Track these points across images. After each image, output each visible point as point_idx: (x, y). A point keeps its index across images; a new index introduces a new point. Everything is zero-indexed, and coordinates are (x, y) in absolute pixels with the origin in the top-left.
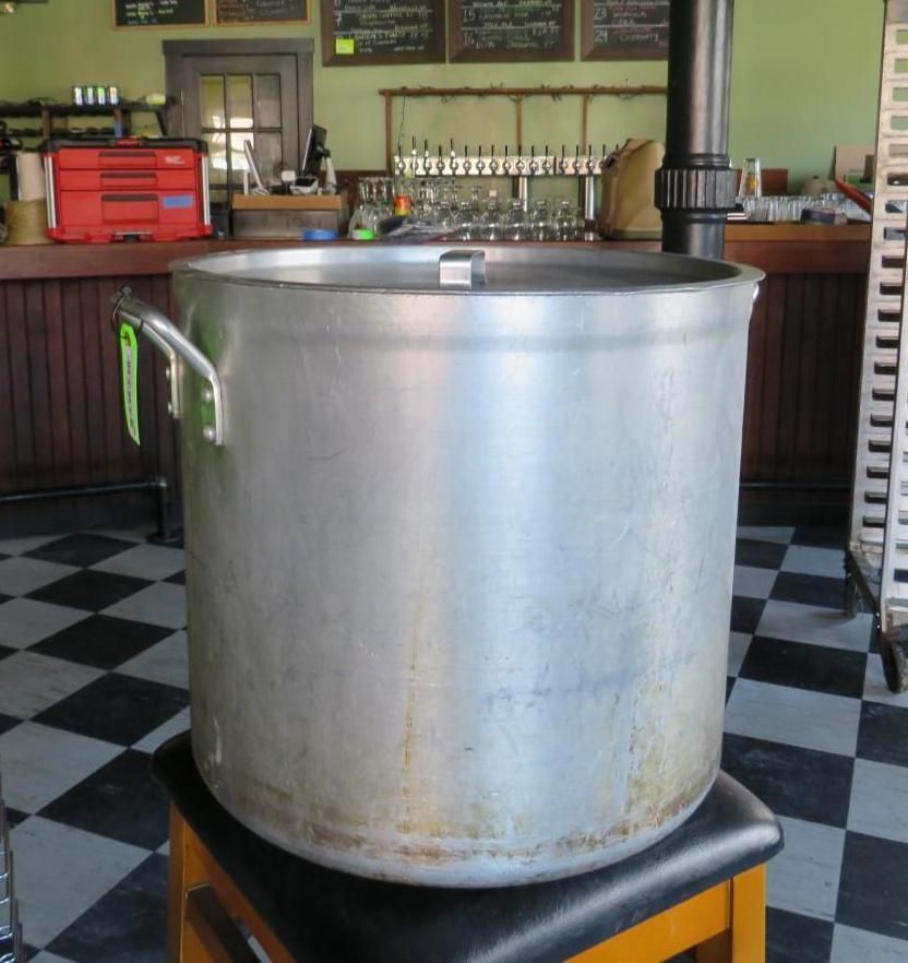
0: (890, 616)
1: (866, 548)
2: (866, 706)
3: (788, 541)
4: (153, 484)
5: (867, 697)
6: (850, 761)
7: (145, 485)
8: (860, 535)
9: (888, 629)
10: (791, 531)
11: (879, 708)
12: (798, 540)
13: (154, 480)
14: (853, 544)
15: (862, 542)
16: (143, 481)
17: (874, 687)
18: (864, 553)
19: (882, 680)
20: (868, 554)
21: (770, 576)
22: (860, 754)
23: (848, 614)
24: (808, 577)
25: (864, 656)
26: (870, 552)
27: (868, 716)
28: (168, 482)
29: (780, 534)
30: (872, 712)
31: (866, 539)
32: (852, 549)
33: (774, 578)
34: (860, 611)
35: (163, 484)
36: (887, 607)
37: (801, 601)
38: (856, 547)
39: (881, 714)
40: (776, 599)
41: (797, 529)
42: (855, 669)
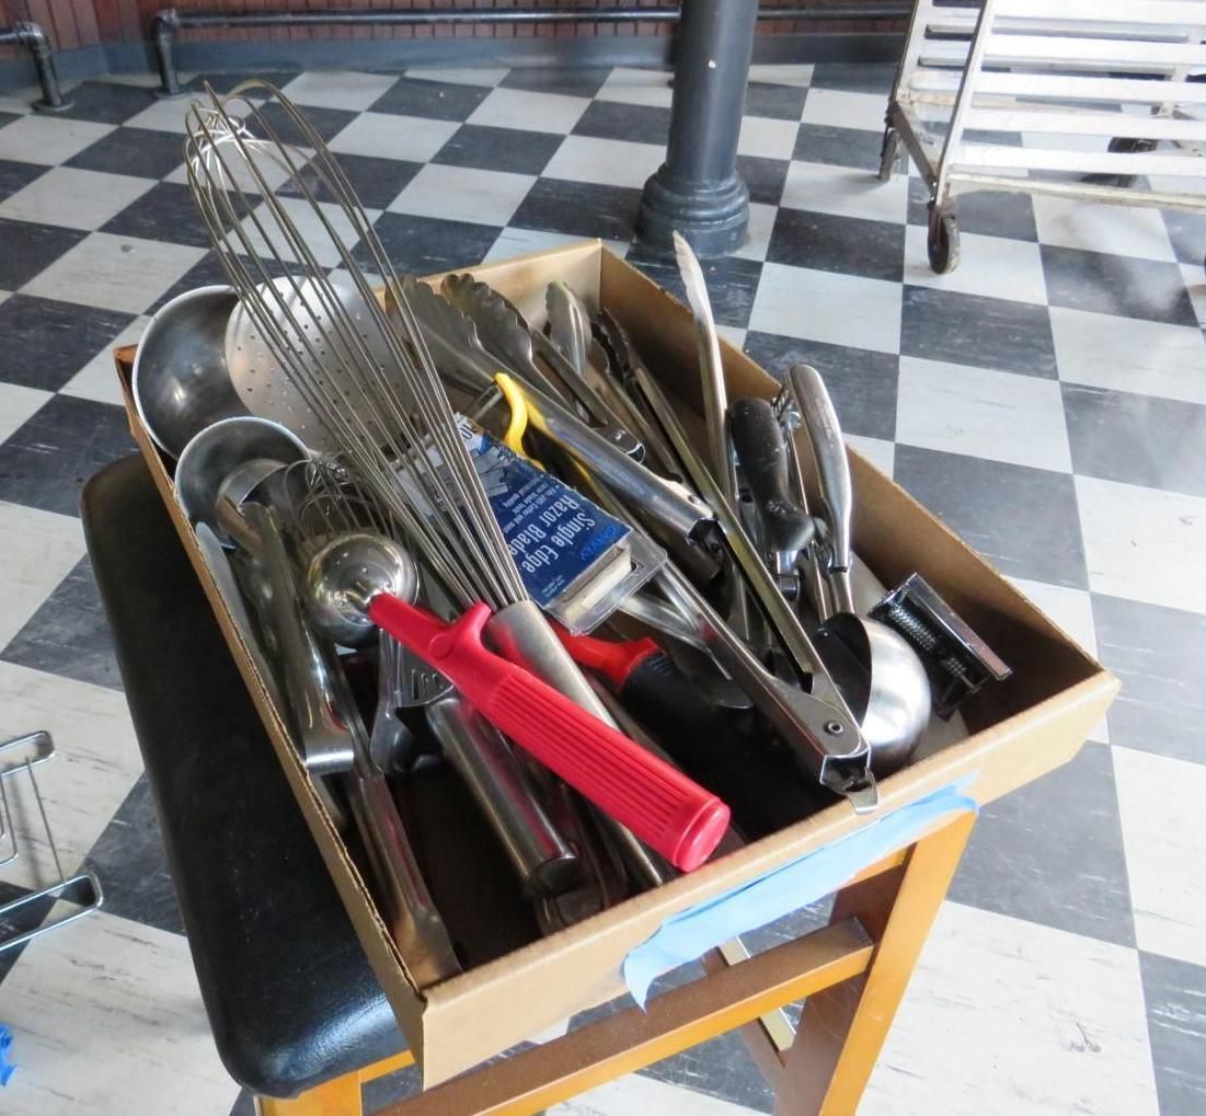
1: (914, 97)
2: (908, 290)
3: (807, 84)
4: (23, 34)
5: (908, 280)
6: (895, 359)
7: (12, 36)
8: (911, 81)
9: (943, 203)
10: (806, 71)
11: (923, 293)
12: (818, 81)
13: (26, 30)
14: (900, 92)
15: (911, 88)
16: (8, 30)
17: (915, 268)
18: (912, 103)
19: (925, 259)
20: (916, 105)
21: (792, 128)
22: (905, 350)
23: (881, 178)
24: (833, 129)
25: (902, 228)
26: (920, 101)
27: (911, 303)
28: (42, 32)
29: (798, 74)
30: (915, 298)
31: (917, 85)
32: (898, 98)
33: (797, 130)
34: (896, 172)
35: (38, 34)
36: (947, 175)
37: (827, 161)
38: (904, 96)
39: (924, 300)
40: (800, 159)
41: (816, 69)
42: (895, 245)
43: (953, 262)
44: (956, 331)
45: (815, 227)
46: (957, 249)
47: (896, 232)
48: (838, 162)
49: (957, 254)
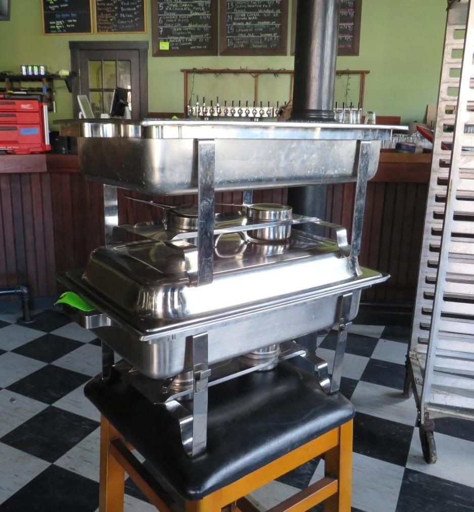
0: (427, 413)
1: (418, 356)
2: (408, 472)
3: (378, 337)
5: (409, 466)
8: (415, 348)
9: (425, 423)
10: (381, 329)
11: (416, 475)
12: (385, 336)
14: (411, 353)
17: (414, 457)
21: (365, 360)
25: (412, 429)
27: (408, 482)
29: (375, 330)
30: (410, 478)
31: (419, 351)
32: (410, 356)
33: (367, 362)
36: (425, 408)
37: (379, 382)
39: (416, 481)
40: (364, 380)
41: (385, 328)
42: (405, 440)
43: (433, 459)
44: (431, 506)
45: (362, 424)
46: (434, 452)
47: (408, 431)
48: (384, 384)
49: (435, 454)
